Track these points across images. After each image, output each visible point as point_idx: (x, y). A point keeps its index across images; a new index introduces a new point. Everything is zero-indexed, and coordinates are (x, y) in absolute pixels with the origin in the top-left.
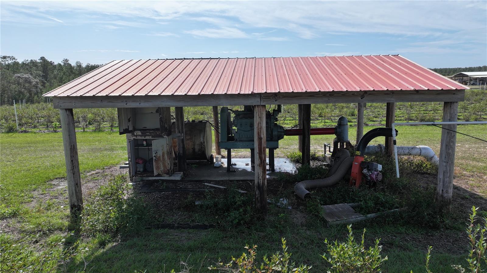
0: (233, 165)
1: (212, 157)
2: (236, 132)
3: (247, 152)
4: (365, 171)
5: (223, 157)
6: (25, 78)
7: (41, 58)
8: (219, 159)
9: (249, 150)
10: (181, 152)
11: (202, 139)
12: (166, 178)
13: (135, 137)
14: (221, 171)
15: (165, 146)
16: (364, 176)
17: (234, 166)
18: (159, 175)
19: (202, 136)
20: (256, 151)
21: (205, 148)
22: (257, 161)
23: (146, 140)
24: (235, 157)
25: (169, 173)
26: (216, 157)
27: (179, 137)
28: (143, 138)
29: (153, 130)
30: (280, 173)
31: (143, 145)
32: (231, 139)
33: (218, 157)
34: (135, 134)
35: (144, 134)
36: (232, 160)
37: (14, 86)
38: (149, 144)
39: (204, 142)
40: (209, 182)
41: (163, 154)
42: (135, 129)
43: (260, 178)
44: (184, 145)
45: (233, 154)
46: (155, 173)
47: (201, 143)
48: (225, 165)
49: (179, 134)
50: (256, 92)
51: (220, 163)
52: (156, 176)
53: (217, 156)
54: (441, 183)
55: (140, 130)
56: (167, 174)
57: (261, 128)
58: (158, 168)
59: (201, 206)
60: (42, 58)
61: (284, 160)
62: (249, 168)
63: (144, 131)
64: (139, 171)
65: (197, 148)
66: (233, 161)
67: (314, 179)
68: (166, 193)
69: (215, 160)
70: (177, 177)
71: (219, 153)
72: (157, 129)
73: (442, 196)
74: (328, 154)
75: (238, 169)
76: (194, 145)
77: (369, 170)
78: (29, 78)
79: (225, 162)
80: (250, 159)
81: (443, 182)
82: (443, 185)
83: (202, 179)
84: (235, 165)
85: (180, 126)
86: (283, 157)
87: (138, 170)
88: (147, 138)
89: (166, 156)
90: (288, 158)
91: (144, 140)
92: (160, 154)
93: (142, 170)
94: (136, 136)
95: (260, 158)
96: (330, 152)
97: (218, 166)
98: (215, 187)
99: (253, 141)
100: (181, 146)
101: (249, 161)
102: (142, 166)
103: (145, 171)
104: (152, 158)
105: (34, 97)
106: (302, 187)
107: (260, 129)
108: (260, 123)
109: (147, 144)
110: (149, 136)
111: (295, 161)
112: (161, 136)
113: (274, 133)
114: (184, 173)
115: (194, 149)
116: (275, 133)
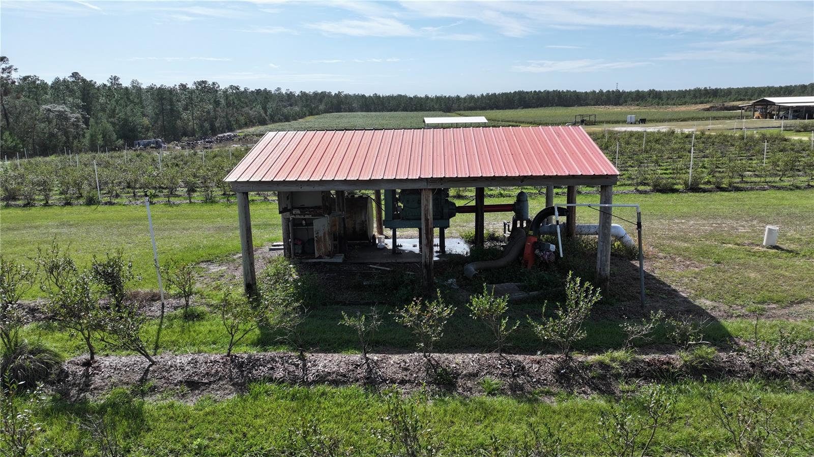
0: (398, 246)
1: (374, 237)
2: (402, 209)
3: (415, 232)
4: (537, 252)
5: (387, 238)
6: (59, 111)
7: (73, 74)
8: (382, 240)
9: (417, 229)
10: (342, 232)
11: (363, 217)
12: (327, 260)
13: (293, 216)
14: (385, 254)
15: (326, 225)
16: (537, 256)
17: (400, 248)
18: (320, 257)
19: (363, 213)
20: (424, 231)
21: (366, 228)
22: (424, 242)
23: (305, 219)
24: (401, 237)
25: (330, 255)
26: (378, 238)
27: (340, 215)
28: (302, 217)
29: (312, 208)
30: (450, 254)
31: (301, 225)
32: (396, 217)
33: (381, 238)
34: (294, 212)
35: (302, 213)
36: (397, 240)
37: (43, 125)
38: (310, 223)
39: (366, 221)
40: (375, 264)
41: (324, 233)
42: (293, 208)
43: (427, 257)
44: (345, 224)
45: (398, 233)
46: (317, 255)
47: (363, 221)
48: (390, 246)
49: (340, 213)
50: (422, 176)
51: (383, 244)
52: (317, 258)
53: (380, 236)
54: (599, 262)
55: (298, 208)
56: (328, 256)
57: (428, 209)
58: (319, 249)
59: (370, 286)
60: (75, 75)
61: (458, 240)
62: (417, 250)
63: (303, 209)
64: (298, 253)
65: (358, 227)
66: (399, 242)
67: (486, 260)
68: (332, 275)
69: (377, 242)
70: (339, 259)
71: (381, 233)
72: (319, 208)
73: (600, 274)
74: (508, 234)
75: (404, 250)
76: (355, 224)
77: (541, 251)
78: (65, 111)
79: (389, 243)
80: (418, 240)
81: (601, 261)
82: (601, 263)
83: (365, 262)
84: (401, 246)
85: (341, 204)
86: (457, 238)
87: (296, 251)
88: (307, 217)
89: (327, 236)
90: (463, 238)
91: (303, 219)
92: (321, 234)
93: (300, 252)
94: (295, 215)
95: (427, 238)
96: (509, 231)
97: (382, 247)
98: (380, 269)
99: (420, 219)
100: (342, 225)
101: (417, 242)
102: (300, 247)
103: (304, 252)
104: (314, 239)
105: (73, 143)
106: (472, 268)
107: (427, 211)
108: (427, 205)
109: (306, 223)
110: (308, 215)
111: (469, 241)
112: (321, 215)
113: (444, 211)
114: (345, 255)
115: (354, 228)
116: (446, 210)
